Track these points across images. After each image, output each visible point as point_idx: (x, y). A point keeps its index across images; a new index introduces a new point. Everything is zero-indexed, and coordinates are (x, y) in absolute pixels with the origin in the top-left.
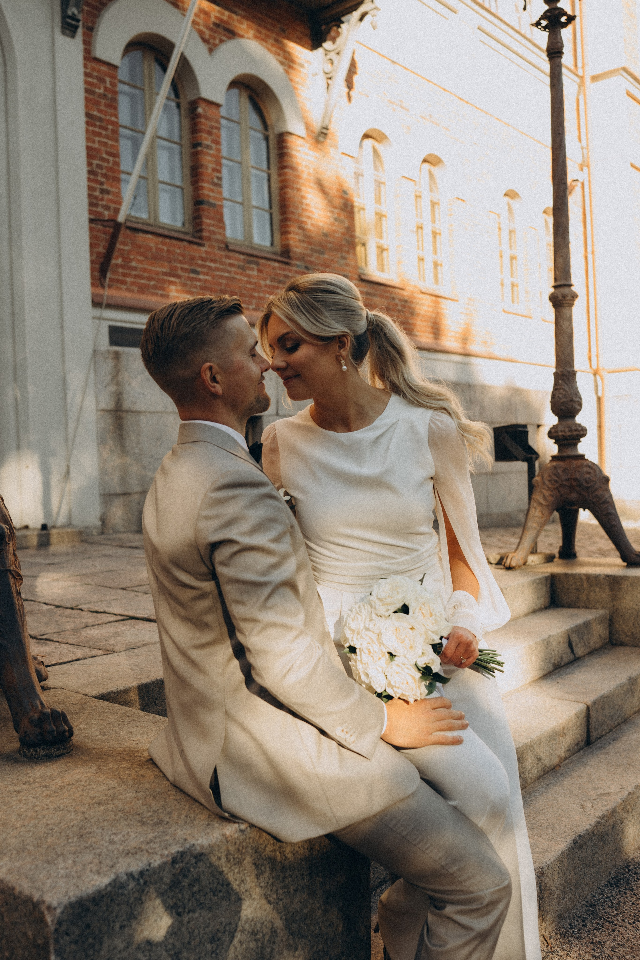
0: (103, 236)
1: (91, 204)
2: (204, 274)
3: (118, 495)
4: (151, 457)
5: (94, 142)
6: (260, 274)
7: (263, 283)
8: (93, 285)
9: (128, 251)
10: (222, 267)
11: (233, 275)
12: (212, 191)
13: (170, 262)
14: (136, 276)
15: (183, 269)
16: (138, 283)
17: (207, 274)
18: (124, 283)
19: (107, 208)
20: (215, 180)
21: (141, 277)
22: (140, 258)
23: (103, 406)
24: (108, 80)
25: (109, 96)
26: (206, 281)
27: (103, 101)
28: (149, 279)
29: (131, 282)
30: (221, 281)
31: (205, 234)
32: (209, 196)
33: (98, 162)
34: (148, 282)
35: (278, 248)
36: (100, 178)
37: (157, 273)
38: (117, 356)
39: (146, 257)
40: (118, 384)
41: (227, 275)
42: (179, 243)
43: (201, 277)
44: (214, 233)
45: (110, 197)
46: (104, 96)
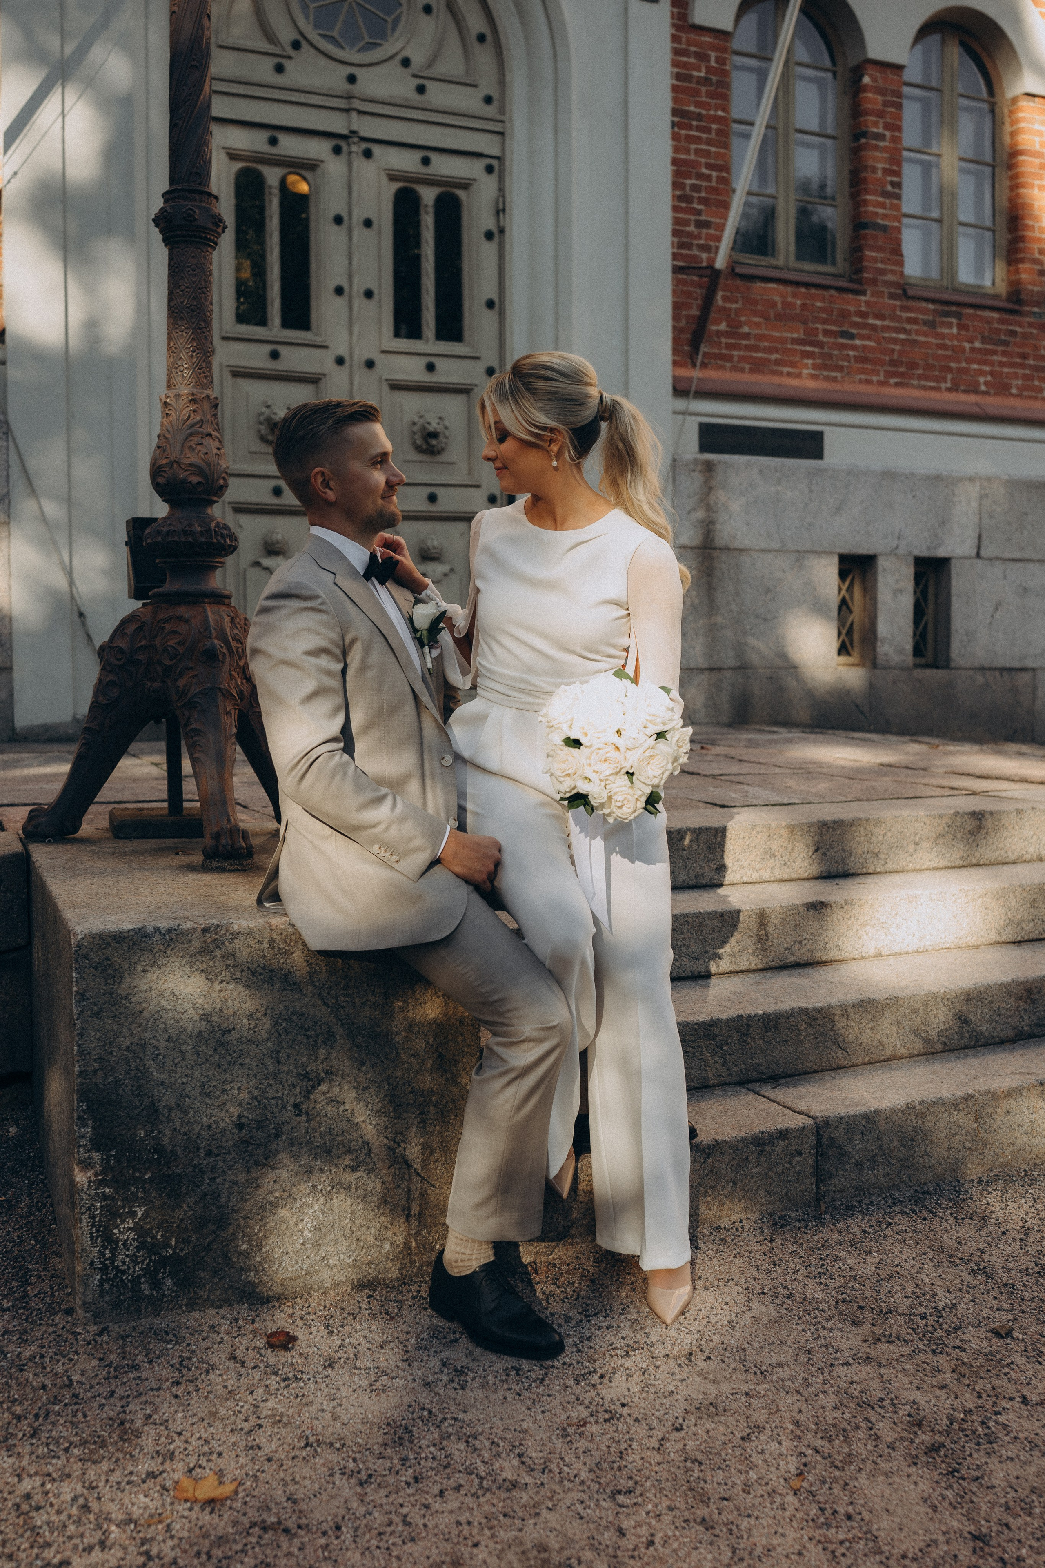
0: (698, 290)
1: (681, 246)
2: (863, 337)
3: (701, 670)
4: (757, 616)
5: (688, 152)
6: (964, 333)
7: (967, 346)
8: (675, 363)
9: (736, 310)
10: (896, 325)
11: (914, 337)
12: (883, 206)
13: (805, 322)
14: (748, 348)
15: (826, 333)
16: (751, 357)
17: (869, 338)
18: (729, 358)
19: (706, 248)
20: (889, 188)
21: (756, 349)
22: (756, 319)
23: (684, 540)
24: (713, 55)
25: (714, 78)
26: (865, 347)
27: (703, 89)
28: (767, 350)
29: (739, 356)
30: (892, 346)
31: (865, 275)
32: (877, 213)
33: (694, 181)
34: (766, 356)
35: (1002, 288)
36: (695, 206)
37: (784, 341)
38: (709, 467)
39: (766, 318)
40: (709, 509)
41: (902, 336)
42: (821, 292)
43: (858, 342)
44: (883, 272)
45: (711, 231)
46: (706, 81)
